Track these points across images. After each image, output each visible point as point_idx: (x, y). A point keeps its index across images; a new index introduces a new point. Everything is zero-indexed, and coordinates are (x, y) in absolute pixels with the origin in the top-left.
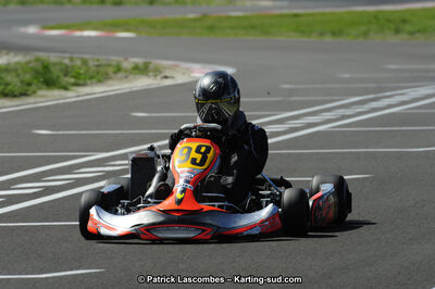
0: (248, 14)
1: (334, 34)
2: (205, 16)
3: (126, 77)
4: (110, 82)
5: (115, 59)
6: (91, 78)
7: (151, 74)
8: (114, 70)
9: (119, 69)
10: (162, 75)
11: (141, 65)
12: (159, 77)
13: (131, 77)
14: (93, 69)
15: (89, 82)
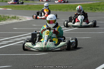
0: (38, 5)
1: (59, 10)
2: (28, 5)
3: (11, 19)
4: (7, 21)
5: (7, 15)
6: (2, 19)
7: (16, 19)
8: (8, 18)
9: (9, 18)
10: (19, 19)
11: (14, 17)
12: (19, 20)
13: (12, 19)
14: (2, 17)
15: (2, 21)
